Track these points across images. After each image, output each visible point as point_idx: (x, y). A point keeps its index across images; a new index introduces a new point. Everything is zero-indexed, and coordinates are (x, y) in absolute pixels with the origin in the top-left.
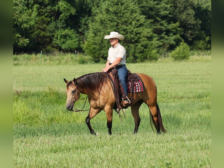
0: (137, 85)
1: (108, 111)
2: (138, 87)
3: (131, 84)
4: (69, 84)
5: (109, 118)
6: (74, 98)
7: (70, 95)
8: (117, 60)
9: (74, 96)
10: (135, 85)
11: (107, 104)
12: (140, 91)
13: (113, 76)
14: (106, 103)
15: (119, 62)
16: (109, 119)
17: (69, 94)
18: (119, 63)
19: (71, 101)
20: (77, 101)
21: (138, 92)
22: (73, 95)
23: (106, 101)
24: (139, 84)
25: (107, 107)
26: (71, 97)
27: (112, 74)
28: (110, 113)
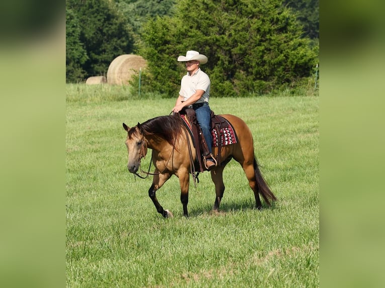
0: (226, 133)
1: (183, 176)
2: (227, 137)
3: (217, 133)
4: (131, 132)
5: (184, 187)
6: (140, 153)
7: (134, 149)
8: (197, 95)
9: (139, 151)
10: (222, 134)
11: (182, 165)
12: (230, 143)
13: (190, 121)
14: (180, 164)
15: (199, 98)
16: (184, 189)
17: (133, 147)
18: (199, 100)
19: (135, 158)
20: (143, 158)
21: (228, 144)
22: (138, 149)
23: (181, 161)
24: (229, 132)
25: (182, 171)
26: (135, 151)
27: (188, 118)
28: (186, 179)
